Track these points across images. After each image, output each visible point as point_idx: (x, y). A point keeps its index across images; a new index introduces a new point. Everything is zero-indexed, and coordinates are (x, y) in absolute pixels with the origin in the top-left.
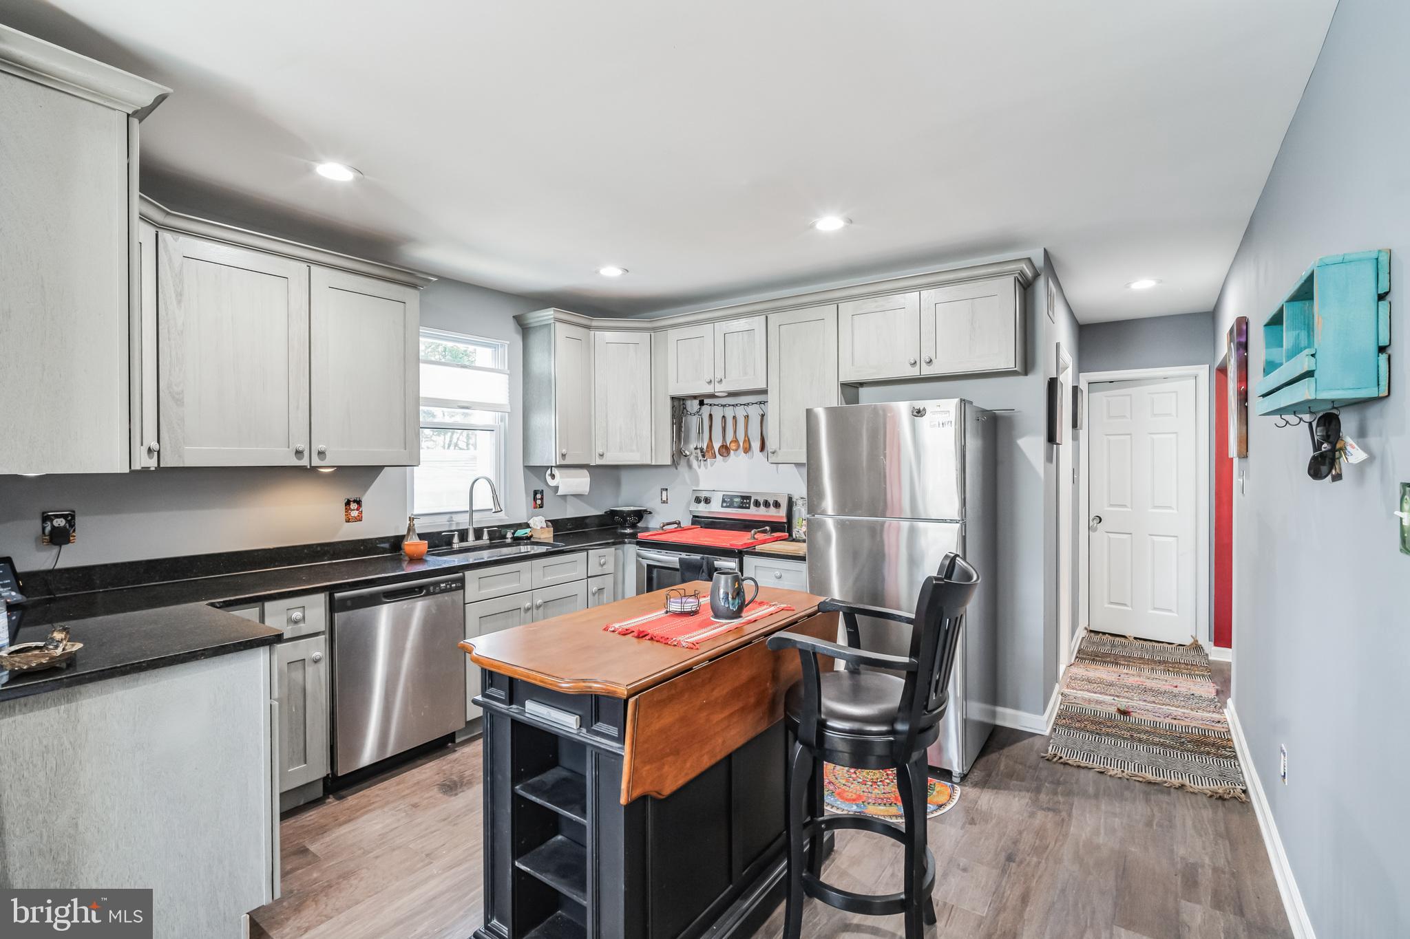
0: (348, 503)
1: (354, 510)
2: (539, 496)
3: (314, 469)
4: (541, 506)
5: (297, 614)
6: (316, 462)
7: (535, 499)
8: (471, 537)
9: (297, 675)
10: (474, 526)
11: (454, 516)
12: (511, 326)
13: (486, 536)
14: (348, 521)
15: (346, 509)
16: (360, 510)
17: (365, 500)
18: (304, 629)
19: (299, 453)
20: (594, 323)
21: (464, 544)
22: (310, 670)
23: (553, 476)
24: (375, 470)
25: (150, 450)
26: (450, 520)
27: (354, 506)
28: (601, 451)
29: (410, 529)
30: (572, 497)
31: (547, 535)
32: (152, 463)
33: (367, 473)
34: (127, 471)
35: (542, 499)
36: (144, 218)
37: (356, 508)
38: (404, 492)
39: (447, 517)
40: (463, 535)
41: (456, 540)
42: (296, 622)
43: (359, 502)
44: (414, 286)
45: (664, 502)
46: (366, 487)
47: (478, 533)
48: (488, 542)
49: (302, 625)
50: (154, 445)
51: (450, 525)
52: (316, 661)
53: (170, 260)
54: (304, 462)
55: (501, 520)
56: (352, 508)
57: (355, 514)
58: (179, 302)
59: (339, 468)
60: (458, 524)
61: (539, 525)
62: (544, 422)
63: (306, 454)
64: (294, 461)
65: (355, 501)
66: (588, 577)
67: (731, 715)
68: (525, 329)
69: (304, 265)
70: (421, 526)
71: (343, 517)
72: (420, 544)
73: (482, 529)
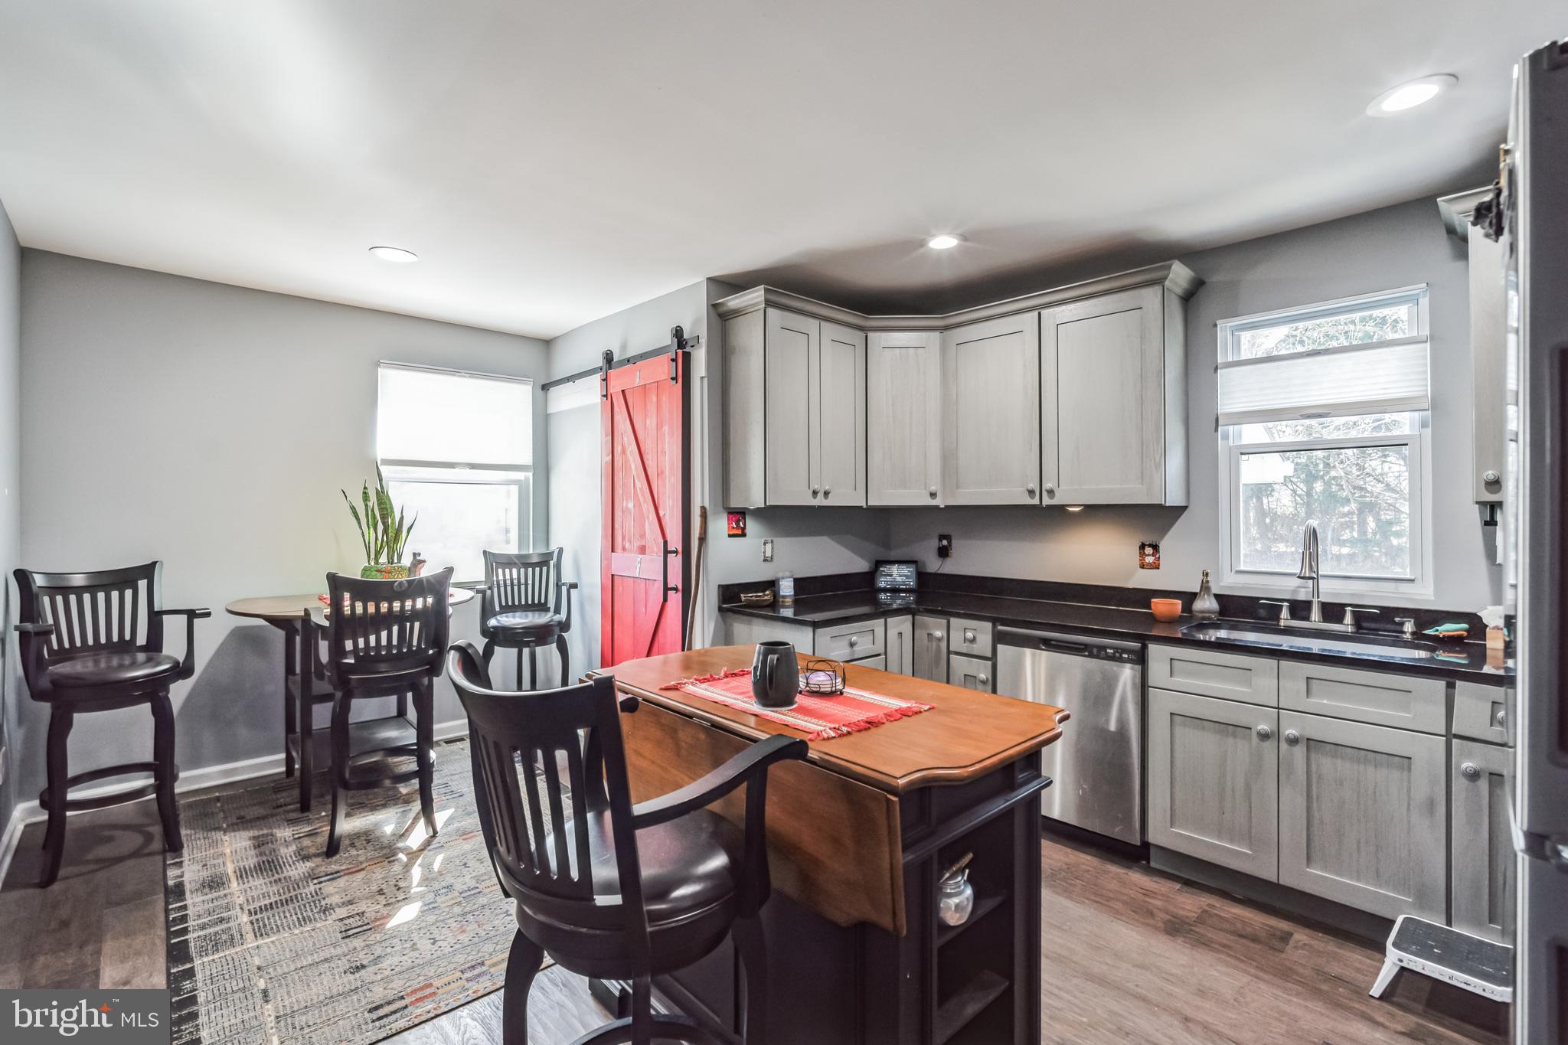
0: (1143, 547)
1: (1149, 555)
6: (1046, 500)
8: (1315, 614)
10: (1323, 599)
13: (1348, 618)
14: (1142, 567)
15: (1140, 553)
16: (1157, 556)
17: (1164, 545)
19: (1031, 493)
21: (1301, 625)
24: (1172, 511)
27: (1149, 550)
29: (1205, 587)
31: (1497, 644)
34: (763, 506)
37: (1151, 553)
38: (1217, 540)
40: (1300, 609)
41: (1285, 613)
43: (1155, 548)
46: (1164, 530)
47: (1332, 611)
48: (1350, 629)
54: (1036, 501)
55: (1409, 600)
56: (1147, 553)
57: (1150, 559)
61: (1493, 623)
63: (1038, 492)
64: (1028, 500)
65: (1150, 545)
66: (1450, 736)
70: (1227, 586)
71: (1138, 562)
72: (1206, 604)
73: (1341, 607)
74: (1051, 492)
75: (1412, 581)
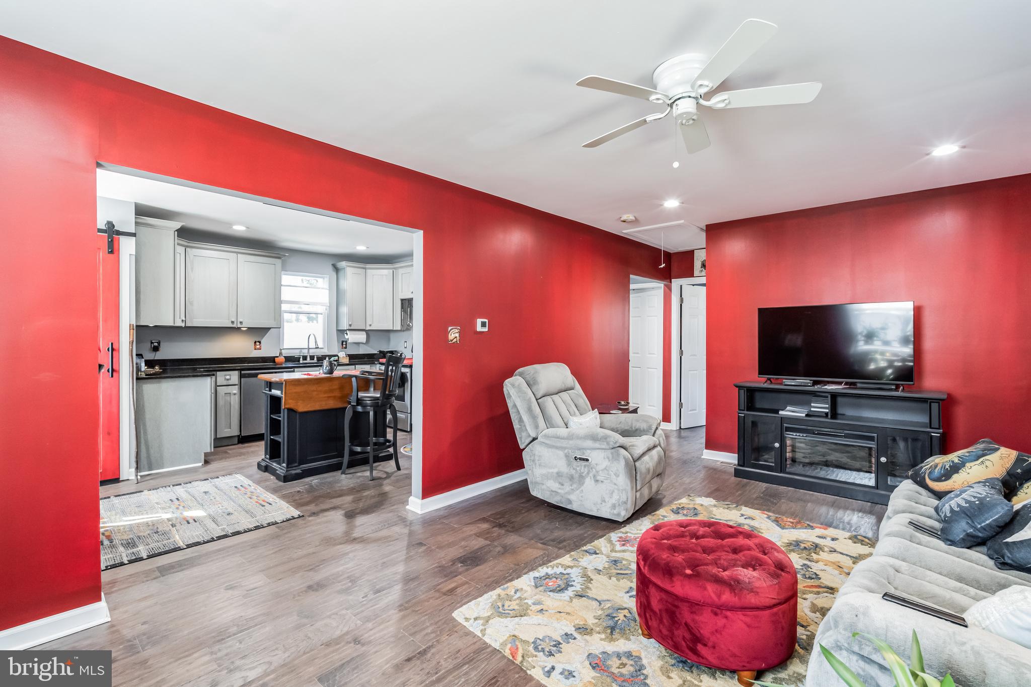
0: (255, 342)
1: (258, 345)
2: (344, 343)
3: (239, 328)
4: (346, 348)
5: (228, 377)
6: (239, 326)
7: (342, 344)
8: (308, 358)
9: (228, 398)
10: (310, 355)
11: (302, 350)
12: (331, 268)
13: (315, 359)
14: (255, 349)
15: (255, 344)
16: (260, 345)
17: (263, 341)
18: (230, 382)
19: (233, 322)
20: (367, 267)
21: (305, 362)
22: (232, 397)
23: (347, 334)
24: (267, 329)
25: (182, 321)
26: (301, 352)
27: (258, 343)
28: (370, 323)
29: (280, 354)
30: (355, 345)
31: (346, 361)
32: (183, 325)
33: (264, 331)
35: (346, 345)
36: (179, 244)
38: (279, 339)
39: (300, 350)
40: (305, 358)
41: (301, 359)
42: (228, 380)
43: (260, 342)
44: (279, 258)
45: (405, 348)
46: (263, 336)
47: (312, 358)
48: (316, 361)
49: (230, 381)
50: (184, 319)
51: (300, 354)
52: (235, 394)
53: (189, 257)
54: (235, 326)
55: (325, 353)
57: (258, 347)
58: (192, 271)
59: (249, 328)
60: (304, 353)
61: (343, 356)
62: (344, 310)
63: (235, 322)
64: (231, 325)
65: (258, 342)
67: (329, 397)
68: (337, 270)
69: (235, 254)
70: (286, 353)
71: (253, 348)
72: (282, 359)
73: (314, 356)
74: (241, 323)
75: (323, 348)
